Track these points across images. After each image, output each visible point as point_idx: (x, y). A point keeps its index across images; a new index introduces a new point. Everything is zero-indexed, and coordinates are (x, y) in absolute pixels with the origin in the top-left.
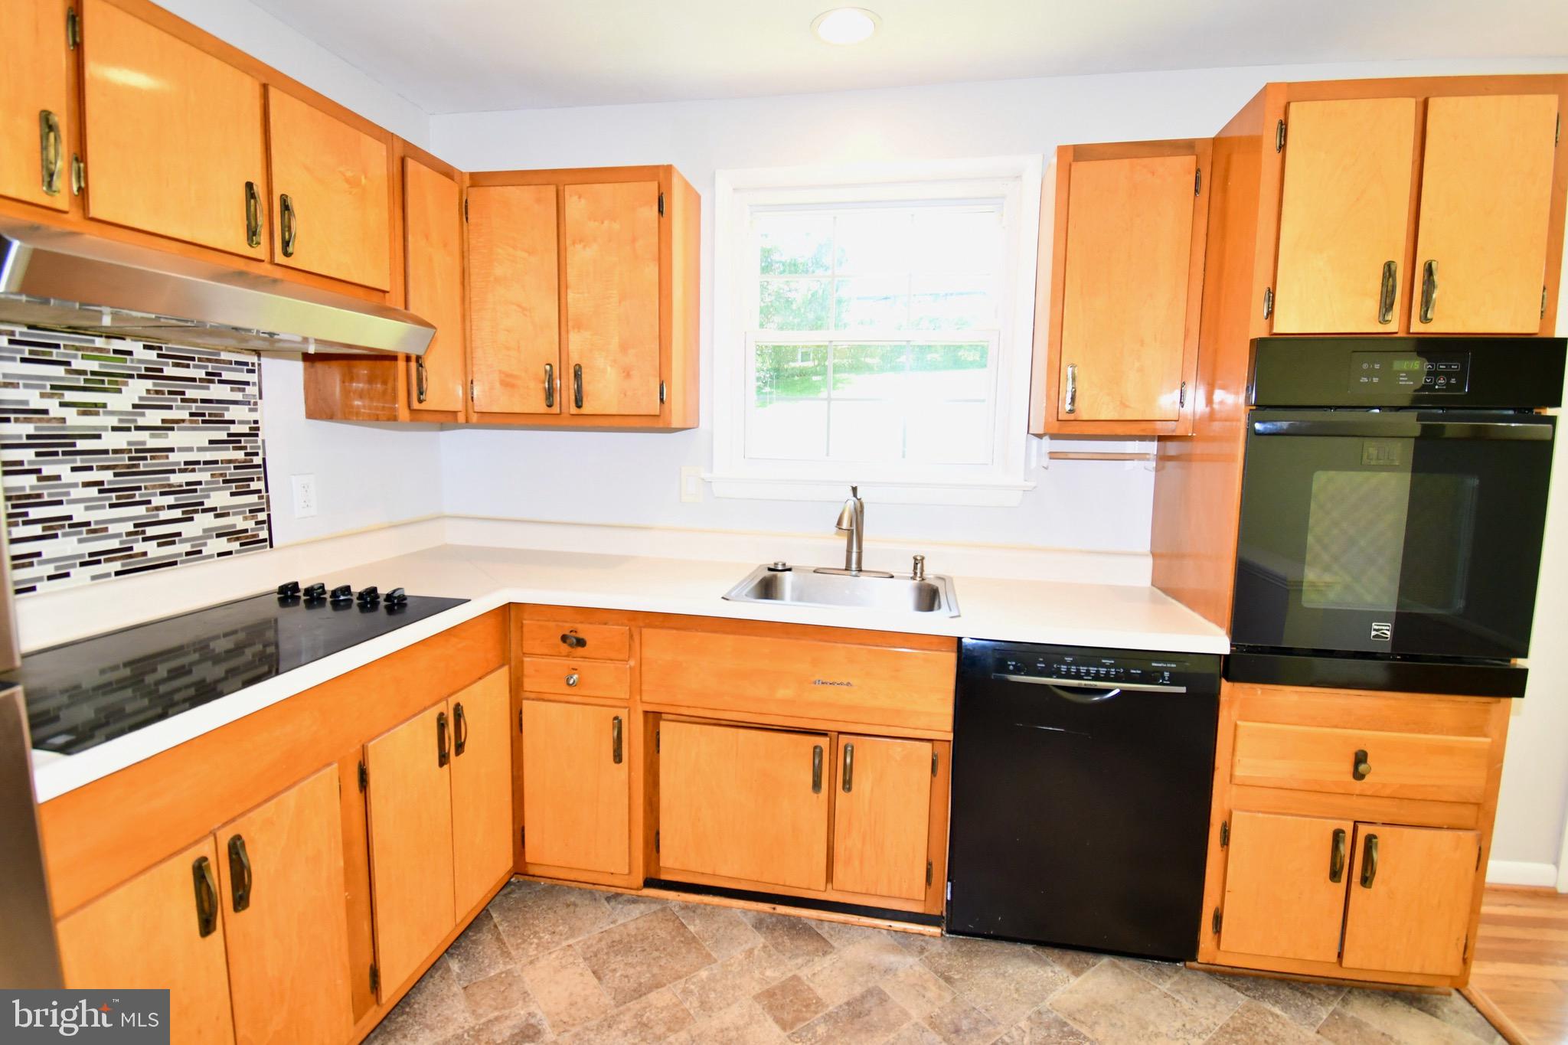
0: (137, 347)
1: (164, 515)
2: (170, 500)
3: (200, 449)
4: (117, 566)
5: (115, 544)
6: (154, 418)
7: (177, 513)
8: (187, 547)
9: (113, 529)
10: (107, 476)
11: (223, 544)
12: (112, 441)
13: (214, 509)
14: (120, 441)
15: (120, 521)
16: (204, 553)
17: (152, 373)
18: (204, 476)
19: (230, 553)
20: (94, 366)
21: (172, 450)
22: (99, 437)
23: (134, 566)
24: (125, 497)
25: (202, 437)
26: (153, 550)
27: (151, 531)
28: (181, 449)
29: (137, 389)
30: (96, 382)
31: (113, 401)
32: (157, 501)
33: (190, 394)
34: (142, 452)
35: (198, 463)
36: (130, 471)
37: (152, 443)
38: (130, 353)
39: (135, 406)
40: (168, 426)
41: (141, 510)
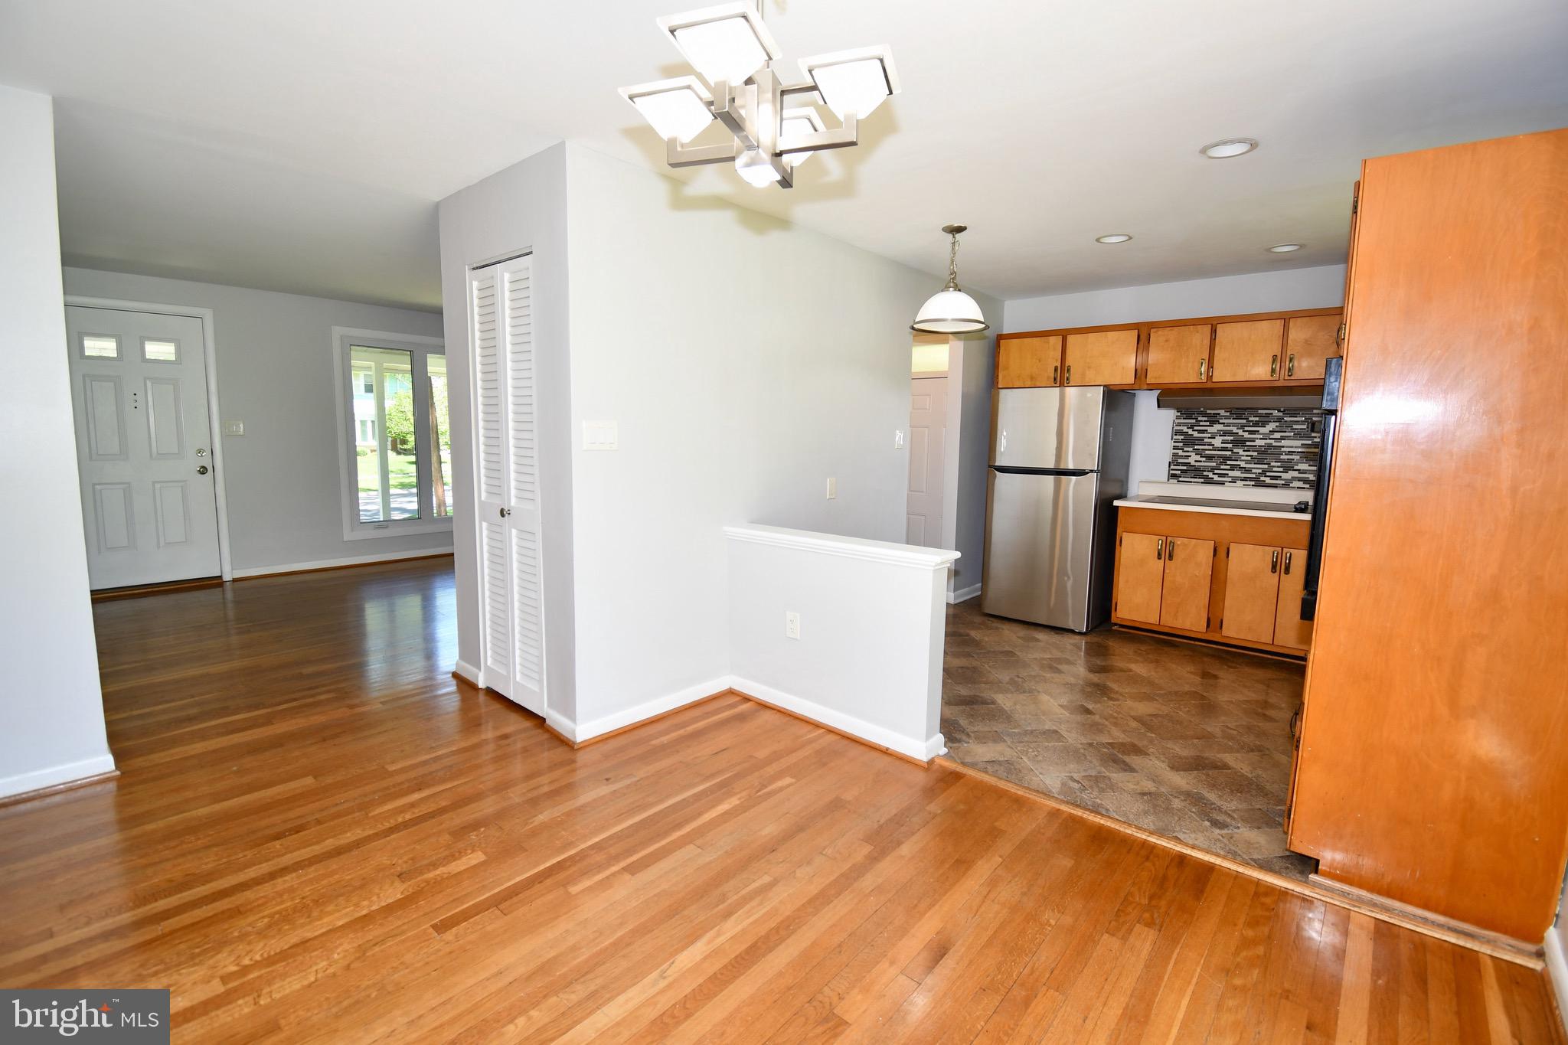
0: (1275, 413)
1: (1275, 469)
2: (1279, 464)
3: (1296, 447)
4: (1253, 483)
5: (1254, 476)
6: (1277, 435)
7: (1281, 469)
8: (1283, 482)
9: (1253, 471)
10: (1256, 453)
11: (1301, 484)
12: (1258, 443)
13: (1299, 470)
14: (1262, 442)
15: (1257, 468)
16: (1291, 485)
17: (1279, 420)
18: (1298, 457)
19: (1304, 488)
20: (1257, 419)
21: (1283, 447)
22: (1254, 441)
23: (1258, 483)
24: (1260, 461)
25: (1299, 443)
26: (1268, 480)
27: (1268, 474)
28: (1287, 447)
29: (1271, 426)
30: (1256, 424)
31: (1262, 430)
32: (1273, 464)
33: (1295, 427)
34: (1270, 446)
35: (1295, 452)
36: (1264, 453)
37: (1275, 444)
38: (1272, 414)
39: (1270, 431)
40: (1283, 438)
41: (1266, 466)
